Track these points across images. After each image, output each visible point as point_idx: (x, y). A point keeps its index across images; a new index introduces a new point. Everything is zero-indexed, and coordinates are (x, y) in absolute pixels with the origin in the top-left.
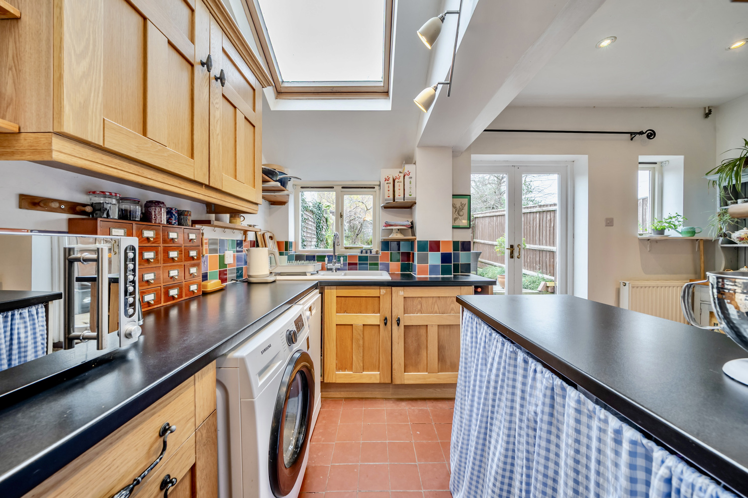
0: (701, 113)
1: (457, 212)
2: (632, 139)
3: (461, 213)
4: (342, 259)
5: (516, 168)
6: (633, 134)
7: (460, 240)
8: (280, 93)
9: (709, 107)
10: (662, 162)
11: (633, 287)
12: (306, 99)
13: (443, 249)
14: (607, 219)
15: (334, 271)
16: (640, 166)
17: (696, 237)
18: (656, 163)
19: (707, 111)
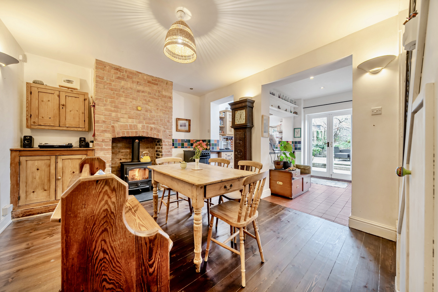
7: (298, 141)
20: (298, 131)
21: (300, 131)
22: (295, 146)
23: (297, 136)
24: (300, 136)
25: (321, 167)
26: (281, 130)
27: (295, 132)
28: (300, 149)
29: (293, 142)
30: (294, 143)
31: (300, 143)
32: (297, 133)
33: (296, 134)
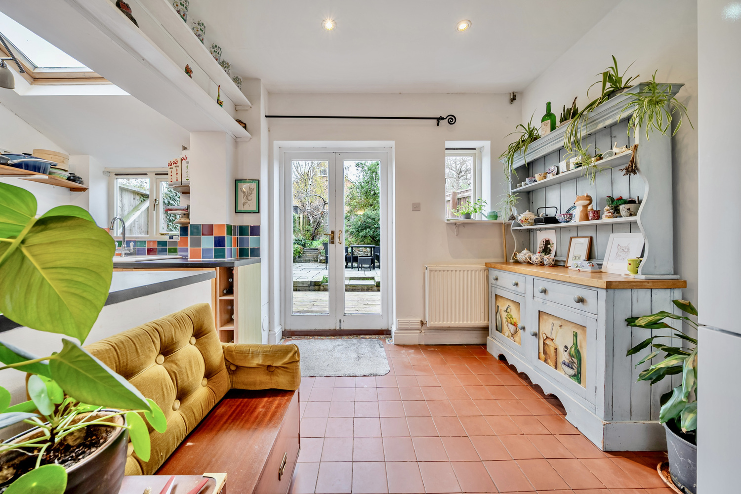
0: (507, 98)
1: (245, 197)
2: (438, 125)
3: (250, 198)
4: (132, 244)
5: (337, 154)
6: (439, 119)
7: (249, 225)
8: (36, 79)
9: (513, 93)
10: (480, 148)
11: (431, 271)
12: (61, 85)
13: (217, 233)
14: (413, 204)
15: (123, 255)
16: (447, 152)
17: (498, 221)
18: (475, 149)
19: (512, 97)
20: (250, 189)
21: (255, 192)
22: (238, 242)
23: (246, 208)
24: (254, 208)
25: (307, 288)
26: (184, 180)
27: (240, 195)
28: (256, 253)
29: (230, 229)
30: (237, 231)
31: (255, 230)
32: (247, 195)
33: (241, 199)
